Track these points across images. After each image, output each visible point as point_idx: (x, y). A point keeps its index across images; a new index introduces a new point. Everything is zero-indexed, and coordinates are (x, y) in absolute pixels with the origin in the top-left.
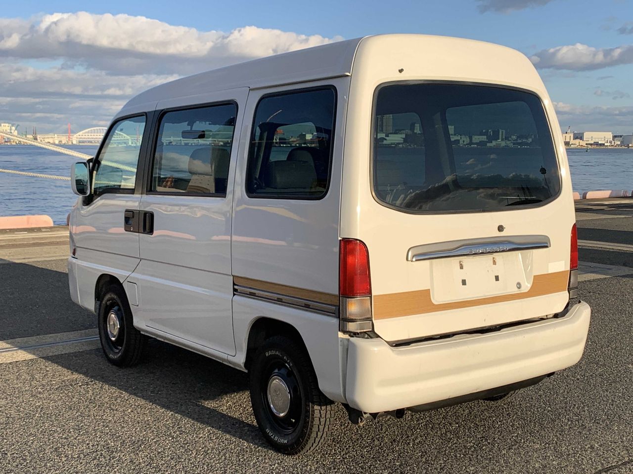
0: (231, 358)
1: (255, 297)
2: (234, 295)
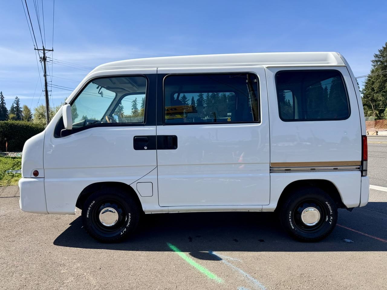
0: (264, 207)
1: (291, 171)
2: (270, 173)
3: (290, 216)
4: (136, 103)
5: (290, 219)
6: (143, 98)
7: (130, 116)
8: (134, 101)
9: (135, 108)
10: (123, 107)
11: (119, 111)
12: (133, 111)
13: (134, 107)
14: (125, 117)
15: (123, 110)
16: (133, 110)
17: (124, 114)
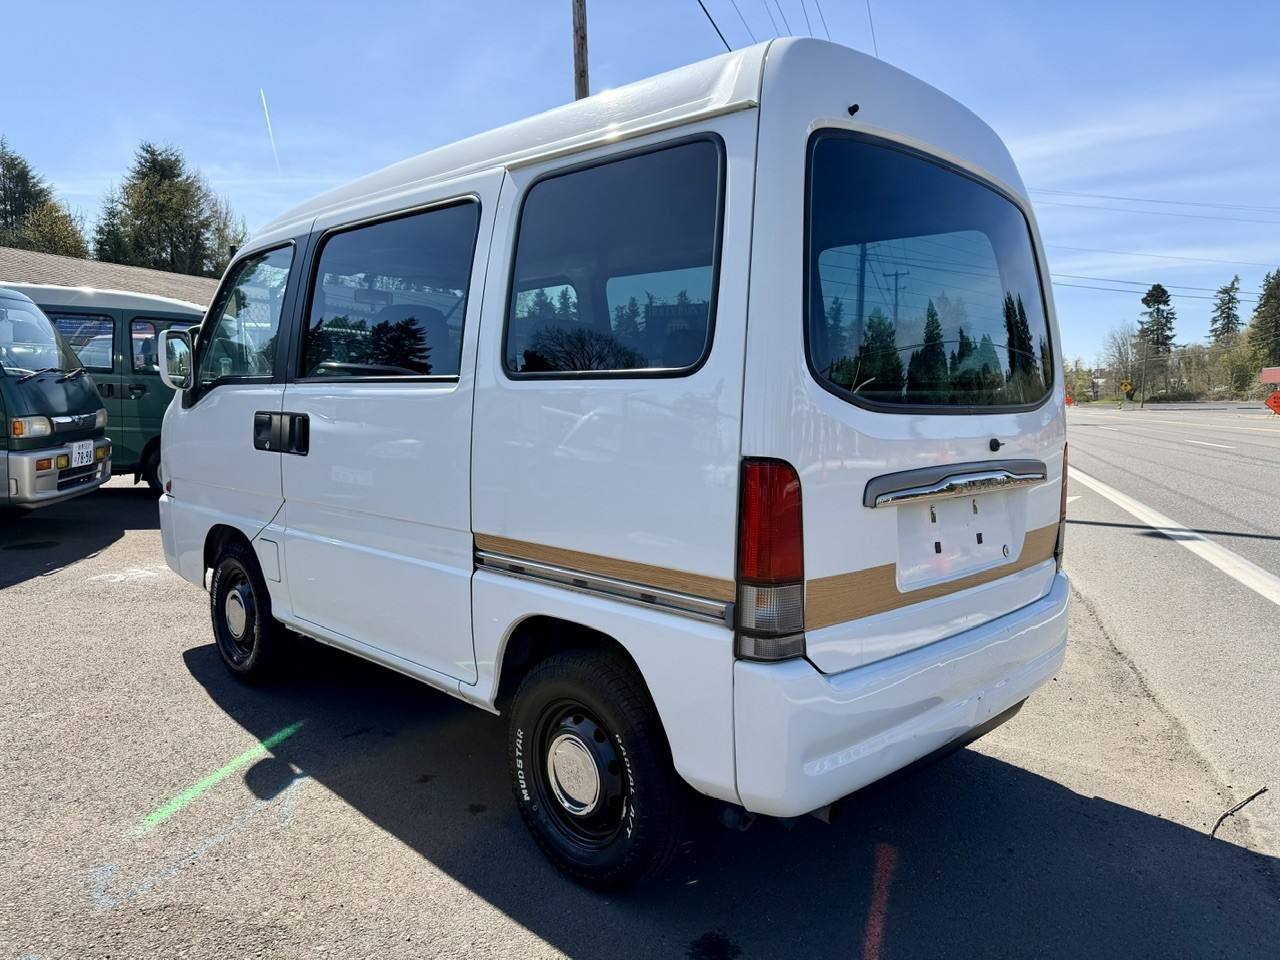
0: (465, 689)
1: (525, 576)
2: (475, 569)
3: (519, 746)
4: (1232, 299)
5: (519, 766)
6: (1267, 276)
7: (1200, 346)
8: (1226, 291)
9: (1228, 317)
10: (1172, 314)
11: (1158, 329)
12: (1215, 326)
13: (1223, 312)
14: (1177, 352)
15: (1174, 324)
16: (1218, 325)
17: (1173, 341)
